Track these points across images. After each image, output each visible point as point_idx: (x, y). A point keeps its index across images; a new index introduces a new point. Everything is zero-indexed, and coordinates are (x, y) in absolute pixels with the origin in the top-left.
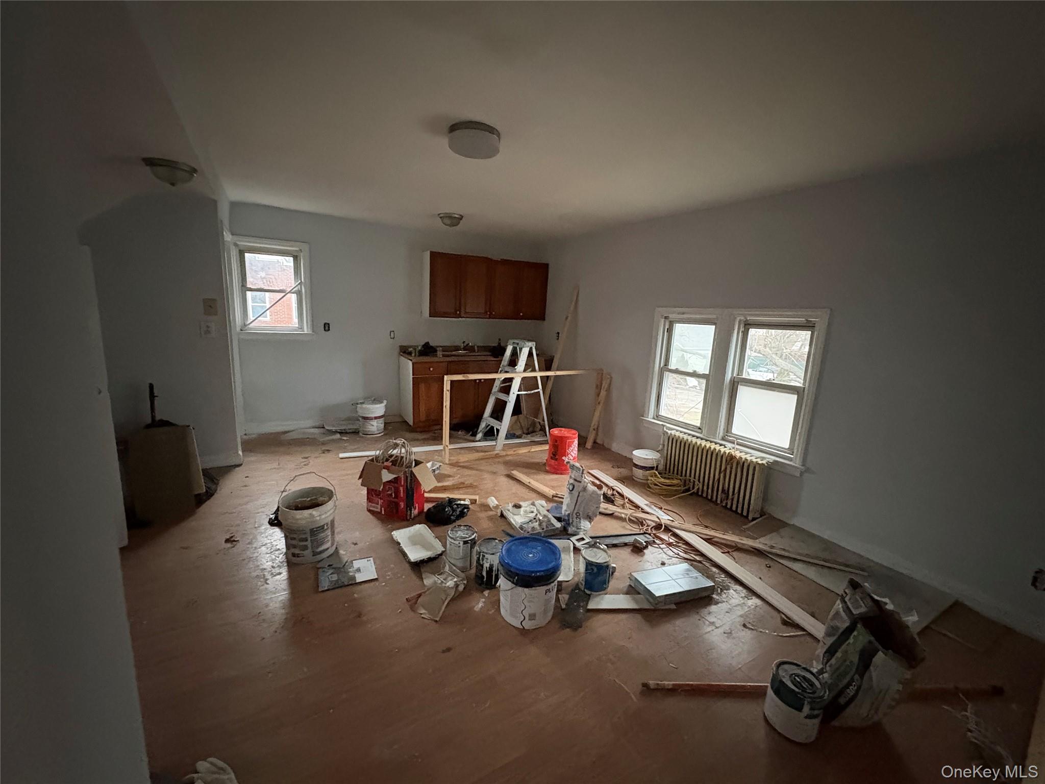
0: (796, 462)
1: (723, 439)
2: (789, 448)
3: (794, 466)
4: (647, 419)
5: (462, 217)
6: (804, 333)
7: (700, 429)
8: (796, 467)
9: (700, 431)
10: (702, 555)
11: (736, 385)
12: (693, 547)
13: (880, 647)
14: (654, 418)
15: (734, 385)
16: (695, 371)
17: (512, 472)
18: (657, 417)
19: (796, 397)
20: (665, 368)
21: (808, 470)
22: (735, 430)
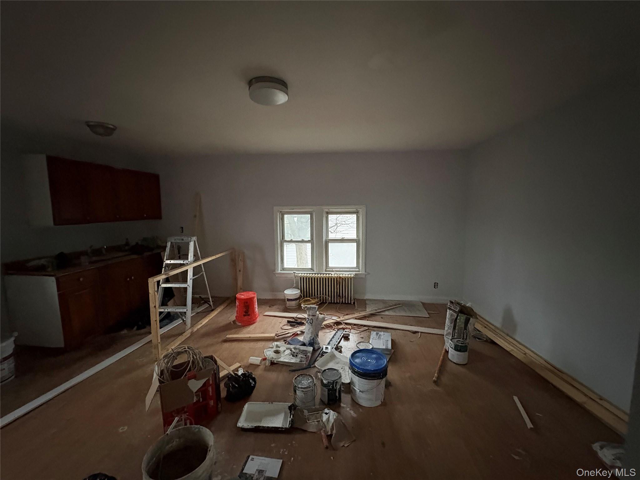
0: (362, 271)
1: (326, 271)
2: (356, 267)
3: (362, 274)
4: (278, 272)
5: (116, 128)
6: (354, 215)
7: (312, 269)
8: (363, 274)
9: (312, 270)
10: (365, 326)
11: (327, 243)
12: (359, 325)
13: (470, 317)
14: (281, 271)
15: (327, 242)
16: (303, 240)
17: (227, 337)
18: (283, 269)
19: (356, 243)
20: (283, 241)
21: (369, 274)
22: (330, 265)
